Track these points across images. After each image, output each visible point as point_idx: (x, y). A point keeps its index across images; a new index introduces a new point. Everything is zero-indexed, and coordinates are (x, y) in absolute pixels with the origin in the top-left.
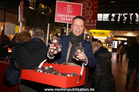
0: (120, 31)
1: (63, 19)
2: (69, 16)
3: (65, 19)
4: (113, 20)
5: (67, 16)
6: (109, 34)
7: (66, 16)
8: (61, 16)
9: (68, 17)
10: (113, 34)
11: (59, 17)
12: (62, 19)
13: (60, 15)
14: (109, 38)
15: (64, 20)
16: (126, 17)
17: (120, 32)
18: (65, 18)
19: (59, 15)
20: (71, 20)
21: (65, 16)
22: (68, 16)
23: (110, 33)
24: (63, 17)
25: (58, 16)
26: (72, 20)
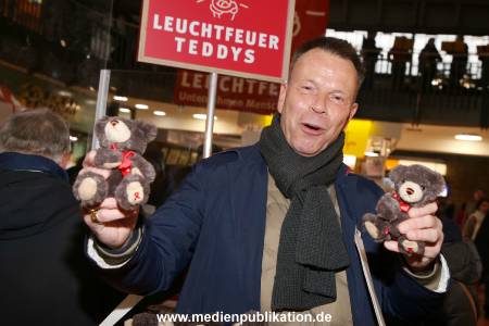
0: (420, 126)
1: (186, 46)
2: (223, 33)
3: (199, 48)
4: (383, 67)
5: (209, 30)
6: (369, 142)
7: (207, 30)
8: (174, 26)
9: (218, 37)
10: (389, 139)
11: (163, 31)
12: (179, 49)
13: (168, 20)
14: (368, 161)
15: (192, 50)
16: (449, 53)
17: (420, 130)
18: (201, 40)
19: (162, 22)
20: (231, 54)
21: (198, 29)
22: (214, 31)
23: (375, 135)
24: (188, 36)
25: (156, 26)
26: (236, 58)
